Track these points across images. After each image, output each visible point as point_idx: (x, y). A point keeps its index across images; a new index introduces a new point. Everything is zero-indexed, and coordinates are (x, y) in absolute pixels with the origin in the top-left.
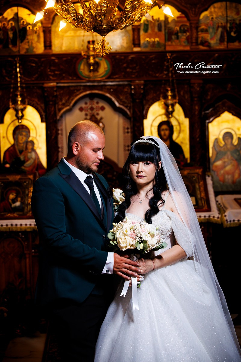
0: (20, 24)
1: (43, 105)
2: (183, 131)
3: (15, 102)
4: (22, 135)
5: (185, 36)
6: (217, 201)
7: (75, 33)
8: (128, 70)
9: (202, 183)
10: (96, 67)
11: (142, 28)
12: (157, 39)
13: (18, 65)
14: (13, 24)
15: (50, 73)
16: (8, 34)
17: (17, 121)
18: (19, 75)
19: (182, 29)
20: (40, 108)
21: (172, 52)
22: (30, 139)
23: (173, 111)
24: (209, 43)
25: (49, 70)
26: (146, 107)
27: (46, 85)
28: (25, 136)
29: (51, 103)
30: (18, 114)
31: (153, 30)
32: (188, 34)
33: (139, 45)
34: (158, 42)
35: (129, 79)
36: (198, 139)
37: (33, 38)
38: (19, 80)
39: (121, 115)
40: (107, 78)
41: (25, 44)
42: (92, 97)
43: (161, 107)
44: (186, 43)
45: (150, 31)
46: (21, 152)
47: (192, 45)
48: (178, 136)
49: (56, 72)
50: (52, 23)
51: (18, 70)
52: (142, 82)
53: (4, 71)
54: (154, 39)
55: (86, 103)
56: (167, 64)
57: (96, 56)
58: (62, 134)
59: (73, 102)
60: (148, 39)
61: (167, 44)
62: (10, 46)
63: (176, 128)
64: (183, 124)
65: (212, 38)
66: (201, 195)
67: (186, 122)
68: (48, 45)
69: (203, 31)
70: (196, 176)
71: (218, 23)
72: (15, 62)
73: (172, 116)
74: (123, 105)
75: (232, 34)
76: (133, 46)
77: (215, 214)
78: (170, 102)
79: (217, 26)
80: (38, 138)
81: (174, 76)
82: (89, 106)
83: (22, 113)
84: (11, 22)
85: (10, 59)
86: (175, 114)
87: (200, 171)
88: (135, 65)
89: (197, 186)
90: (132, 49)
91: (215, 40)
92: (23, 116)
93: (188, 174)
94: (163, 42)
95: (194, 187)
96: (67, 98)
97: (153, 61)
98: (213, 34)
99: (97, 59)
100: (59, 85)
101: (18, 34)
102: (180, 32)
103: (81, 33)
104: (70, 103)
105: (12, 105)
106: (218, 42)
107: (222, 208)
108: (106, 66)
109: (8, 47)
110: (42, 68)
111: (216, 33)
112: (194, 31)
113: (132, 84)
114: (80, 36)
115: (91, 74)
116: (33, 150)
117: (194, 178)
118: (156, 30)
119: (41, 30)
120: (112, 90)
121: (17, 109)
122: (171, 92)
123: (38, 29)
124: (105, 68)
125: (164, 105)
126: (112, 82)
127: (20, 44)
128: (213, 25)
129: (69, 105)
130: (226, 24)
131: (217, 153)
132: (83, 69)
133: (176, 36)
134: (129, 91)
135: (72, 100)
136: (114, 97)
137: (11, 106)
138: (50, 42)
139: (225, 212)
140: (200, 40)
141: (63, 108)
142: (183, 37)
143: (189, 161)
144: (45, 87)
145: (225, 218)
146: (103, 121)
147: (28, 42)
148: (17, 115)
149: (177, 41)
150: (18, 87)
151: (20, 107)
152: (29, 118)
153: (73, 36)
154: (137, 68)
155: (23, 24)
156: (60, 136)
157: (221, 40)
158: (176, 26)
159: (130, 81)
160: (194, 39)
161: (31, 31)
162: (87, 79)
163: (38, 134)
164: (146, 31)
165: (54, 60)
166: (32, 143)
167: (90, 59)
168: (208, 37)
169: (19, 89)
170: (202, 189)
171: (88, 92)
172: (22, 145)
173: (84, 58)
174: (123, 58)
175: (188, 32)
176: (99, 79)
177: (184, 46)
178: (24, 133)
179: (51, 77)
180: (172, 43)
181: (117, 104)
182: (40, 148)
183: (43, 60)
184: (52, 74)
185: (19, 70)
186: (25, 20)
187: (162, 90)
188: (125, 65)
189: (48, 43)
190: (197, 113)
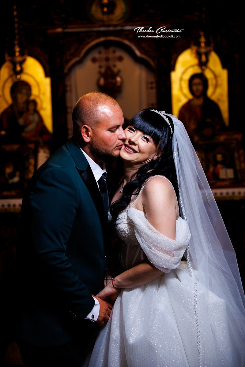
1: (46, 56)
2: (221, 85)
4: (21, 93)
8: (151, 11)
10: (111, 8)
13: (15, 7)
15: (54, 16)
17: (14, 77)
18: (16, 20)
20: (43, 60)
22: (32, 98)
23: (208, 61)
25: (52, 13)
26: (174, 57)
27: (50, 31)
28: (25, 94)
30: (16, 68)
38: (16, 25)
39: (143, 67)
40: (125, 21)
42: (106, 45)
43: (193, 56)
46: (21, 114)
48: (214, 92)
49: (63, 16)
51: (15, 13)
55: (100, 53)
58: (71, 91)
59: (84, 52)
63: (212, 82)
64: (220, 76)
66: (240, 166)
67: (224, 74)
70: (234, 143)
73: (207, 68)
74: (146, 54)
78: (203, 50)
80: (42, 96)
82: (103, 55)
86: (211, 64)
87: (239, 137)
89: (236, 155)
92: (22, 70)
93: (225, 140)
96: (76, 46)
100: (67, 30)
104: (80, 53)
105: (8, 57)
108: (123, 6)
115: (105, 18)
116: (36, 112)
117: (232, 146)
120: (131, 36)
121: (14, 61)
122: (205, 38)
124: (122, 9)
126: (131, 26)
129: (78, 56)
132: (95, 11)
135: (83, 49)
136: (135, 45)
137: (7, 59)
141: (71, 60)
144: (49, 35)
146: (121, 74)
148: (14, 69)
150: (15, 35)
151: (19, 59)
152: (30, 72)
156: (68, 94)
159: (154, 25)
162: (101, 23)
163: (42, 91)
166: (35, 103)
169: (17, 37)
170: (242, 158)
171: (102, 39)
172: (22, 105)
176: (115, 22)
178: (24, 91)
179: (56, 22)
181: (138, 53)
182: (44, 109)
184: (57, 17)
185: (17, 14)
187: (193, 36)
190: (237, 63)
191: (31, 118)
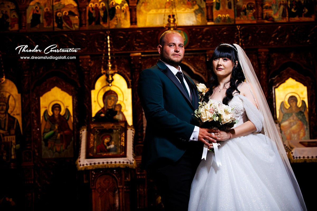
0: (109, 4)
1: (129, 73)
3: (106, 68)
5: (252, 12)
7: (157, 11)
11: (215, 6)
12: (227, 15)
13: (108, 37)
14: (104, 5)
15: (135, 44)
16: (99, 13)
17: (106, 87)
18: (109, 46)
19: (249, 6)
20: (126, 76)
21: (241, 25)
24: (273, 18)
25: (135, 42)
28: (113, 100)
29: (137, 70)
30: (109, 78)
31: (224, 7)
32: (254, 10)
33: (212, 20)
34: (229, 18)
35: (204, 49)
37: (120, 16)
38: (109, 50)
39: (197, 82)
41: (114, 21)
44: (253, 18)
45: (221, 8)
47: (258, 20)
49: (141, 44)
50: (137, 3)
51: (109, 41)
53: (96, 43)
54: (225, 15)
56: (237, 35)
60: (220, 15)
61: (236, 19)
62: (101, 23)
65: (275, 14)
68: (134, 21)
69: (267, 8)
71: (280, 1)
72: (106, 35)
74: (199, 72)
75: (293, 10)
76: (207, 21)
79: (279, 3)
80: (125, 101)
81: (244, 45)
83: (112, 77)
84: (102, 3)
85: (101, 33)
88: (209, 37)
90: (206, 23)
91: (278, 15)
94: (232, 17)
97: (225, 33)
98: (276, 11)
100: (143, 55)
101: (108, 13)
102: (248, 9)
103: (162, 11)
105: (104, 70)
106: (281, 17)
109: (100, 24)
110: (129, 40)
111: (278, 10)
112: (260, 8)
113: (207, 53)
114: (161, 14)
118: (227, 7)
119: (128, 9)
120: (189, 59)
121: (108, 73)
123: (125, 8)
127: (110, 21)
128: (276, 3)
130: (287, 2)
131: (284, 115)
133: (244, 13)
134: (204, 60)
136: (192, 66)
137: (103, 72)
138: (136, 19)
140: (265, 15)
142: (250, 13)
144: (131, 57)
145: (292, 155)
147: (117, 19)
148: (107, 80)
149: (245, 17)
150: (108, 56)
152: (117, 85)
153: (155, 14)
154: (211, 39)
155: (112, 5)
157: (284, 15)
158: (244, 4)
159: (205, 51)
160: (260, 14)
161: (119, 10)
163: (125, 99)
164: (218, 8)
165: (139, 33)
166: (120, 106)
168: (271, 13)
174: (198, 30)
175: (255, 9)
177: (251, 21)
178: (113, 98)
179: (136, 48)
180: (240, 18)
181: (194, 71)
182: (127, 111)
183: (130, 33)
184: (138, 45)
186: (114, 1)
188: (200, 37)
189: (134, 19)
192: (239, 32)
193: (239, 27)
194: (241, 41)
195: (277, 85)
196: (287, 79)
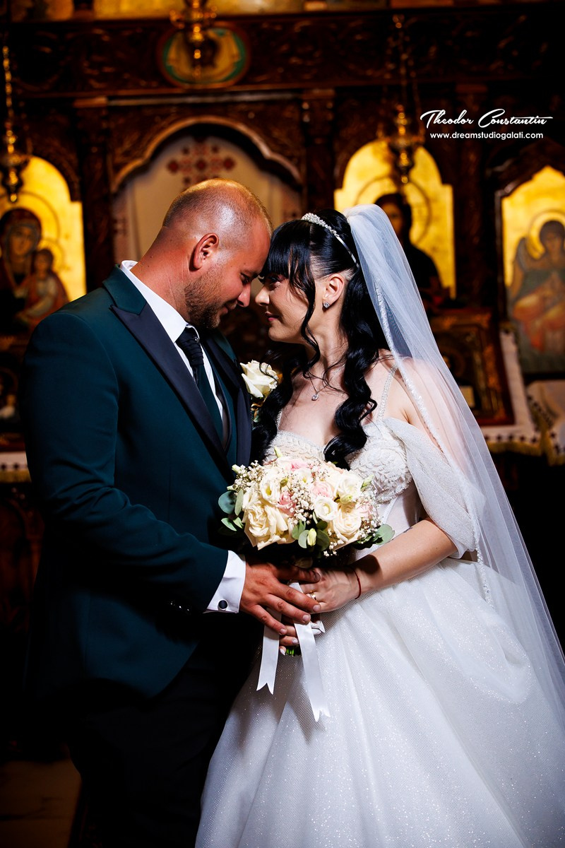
1: (72, 157)
2: (438, 219)
6: (529, 398)
8: (294, 60)
9: (489, 350)
10: (209, 53)
13: (5, 51)
15: (89, 71)
17: (5, 199)
18: (8, 76)
20: (65, 165)
21: (407, 12)
23: (412, 165)
25: (85, 64)
26: (340, 159)
27: (80, 104)
28: (29, 237)
29: (95, 150)
30: (9, 178)
35: (296, 85)
36: (476, 240)
38: (9, 89)
39: (277, 181)
40: (238, 84)
42: (200, 134)
43: (380, 157)
46: (20, 278)
48: (425, 233)
49: (107, 70)
51: (6, 63)
52: (330, 92)
55: (186, 151)
56: (393, 44)
57: (208, 23)
58: (125, 232)
59: (152, 147)
63: (420, 212)
64: (436, 200)
66: (487, 380)
67: (445, 196)
70: (473, 332)
73: (409, 181)
74: (281, 153)
77: (524, 430)
78: (402, 142)
80: (63, 242)
81: (413, 74)
82: (193, 157)
83: (18, 175)
86: (416, 174)
87: (483, 319)
88: (310, 48)
89: (477, 359)
90: (303, 5)
92: (21, 183)
93: (454, 326)
95: (470, 361)
96: (135, 136)
97: (358, 37)
99: (212, 34)
100: (114, 103)
104: (144, 150)
107: (544, 415)
108: (235, 50)
110: (69, 59)
113: (304, 96)
115: (197, 73)
116: (52, 274)
117: (469, 339)
120: (251, 115)
121: (5, 165)
122: (407, 117)
124: (233, 57)
125: (386, 153)
126: (252, 92)
129: (140, 156)
131: (526, 276)
132: (176, 60)
134: (297, 116)
135: (150, 141)
136: (259, 133)
139: (550, 425)
141: (124, 164)
143: (453, 294)
144: (77, 110)
145: (552, 442)
148: (4, 181)
150: (7, 109)
151: (14, 160)
152: (38, 191)
154: (317, 54)
156: (119, 237)
159: (300, 91)
162: (187, 86)
163: (64, 231)
165: (100, 36)
166: (48, 254)
167: (191, 30)
169: (11, 113)
170: (491, 365)
171: (190, 121)
172: (22, 261)
173: (178, 30)
174: (278, 28)
176: (217, 86)
178: (26, 231)
179: (93, 82)
181: (266, 151)
182: (69, 269)
183: (69, 36)
184: (96, 73)
185: (10, 65)
187: (382, 112)
188: (284, 48)
190: (472, 170)
191: (41, 286)
192: (401, 34)
193: (402, 17)
194: (406, 61)
195: (509, 188)
196: (539, 169)
